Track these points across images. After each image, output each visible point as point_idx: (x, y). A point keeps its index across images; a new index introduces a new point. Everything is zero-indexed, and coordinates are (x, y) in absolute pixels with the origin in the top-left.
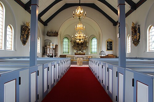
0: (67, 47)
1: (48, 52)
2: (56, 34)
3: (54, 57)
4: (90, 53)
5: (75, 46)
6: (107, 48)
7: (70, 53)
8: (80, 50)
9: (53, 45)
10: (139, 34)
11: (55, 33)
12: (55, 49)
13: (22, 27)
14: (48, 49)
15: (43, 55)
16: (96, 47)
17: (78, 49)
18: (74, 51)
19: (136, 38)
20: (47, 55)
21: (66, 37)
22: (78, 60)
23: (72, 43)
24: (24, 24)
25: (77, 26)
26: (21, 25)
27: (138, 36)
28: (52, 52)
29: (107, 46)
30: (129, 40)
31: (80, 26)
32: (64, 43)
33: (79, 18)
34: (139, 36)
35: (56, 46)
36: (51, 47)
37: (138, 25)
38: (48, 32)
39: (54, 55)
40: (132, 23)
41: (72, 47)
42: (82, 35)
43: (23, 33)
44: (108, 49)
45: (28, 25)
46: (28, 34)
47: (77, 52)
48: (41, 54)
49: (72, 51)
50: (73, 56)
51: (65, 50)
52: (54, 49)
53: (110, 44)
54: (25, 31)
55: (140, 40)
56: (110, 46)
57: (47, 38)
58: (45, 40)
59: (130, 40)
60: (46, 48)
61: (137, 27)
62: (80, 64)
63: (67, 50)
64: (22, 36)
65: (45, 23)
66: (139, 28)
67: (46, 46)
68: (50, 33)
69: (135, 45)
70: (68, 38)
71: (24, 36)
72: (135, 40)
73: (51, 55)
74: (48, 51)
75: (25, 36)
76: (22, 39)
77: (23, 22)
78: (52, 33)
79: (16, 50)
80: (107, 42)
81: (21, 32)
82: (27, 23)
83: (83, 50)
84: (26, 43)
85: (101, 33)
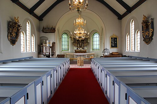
0: (66, 43)
1: (44, 51)
2: (53, 30)
3: (51, 57)
4: (91, 50)
5: (75, 42)
6: (112, 45)
7: (69, 50)
8: (81, 47)
9: (49, 43)
10: (152, 30)
11: (51, 29)
12: (53, 47)
13: (9, 23)
14: (44, 48)
15: (39, 54)
16: (98, 43)
17: (78, 46)
18: (74, 48)
19: (148, 35)
20: (43, 54)
21: (65, 33)
22: (78, 60)
23: (72, 39)
24: (12, 19)
25: (77, 21)
26: (8, 21)
27: (151, 32)
28: (49, 51)
29: (112, 43)
30: (137, 36)
31: (79, 21)
32: (63, 40)
33: (78, 11)
34: (153, 33)
35: (54, 44)
36: (48, 45)
37: (152, 19)
38: (44, 28)
39: (51, 54)
40: (143, 16)
41: (72, 43)
42: (82, 32)
43: (11, 31)
44: (112, 47)
45: (17, 21)
46: (17, 32)
47: (78, 49)
48: (37, 53)
49: (72, 48)
50: (73, 54)
51: (64, 47)
52: (50, 47)
53: (114, 40)
54: (14, 27)
55: (153, 38)
56: (115, 43)
57: (43, 34)
58: (41, 37)
59: (139, 37)
60: (42, 46)
61: (150, 21)
62: (81, 64)
63: (66, 47)
64: (9, 35)
65: (40, 18)
66: (152, 23)
67: (42, 44)
68: (46, 29)
69: (146, 43)
70: (67, 34)
71: (12, 34)
72: (146, 37)
73: (47, 54)
74: (45, 49)
75: (14, 35)
76: (9, 38)
77: (10, 17)
78: (48, 29)
79: (2, 52)
80: (112, 38)
81: (8, 29)
82: (15, 18)
83: (84, 46)
84: (16, 43)
85: (104, 27)
